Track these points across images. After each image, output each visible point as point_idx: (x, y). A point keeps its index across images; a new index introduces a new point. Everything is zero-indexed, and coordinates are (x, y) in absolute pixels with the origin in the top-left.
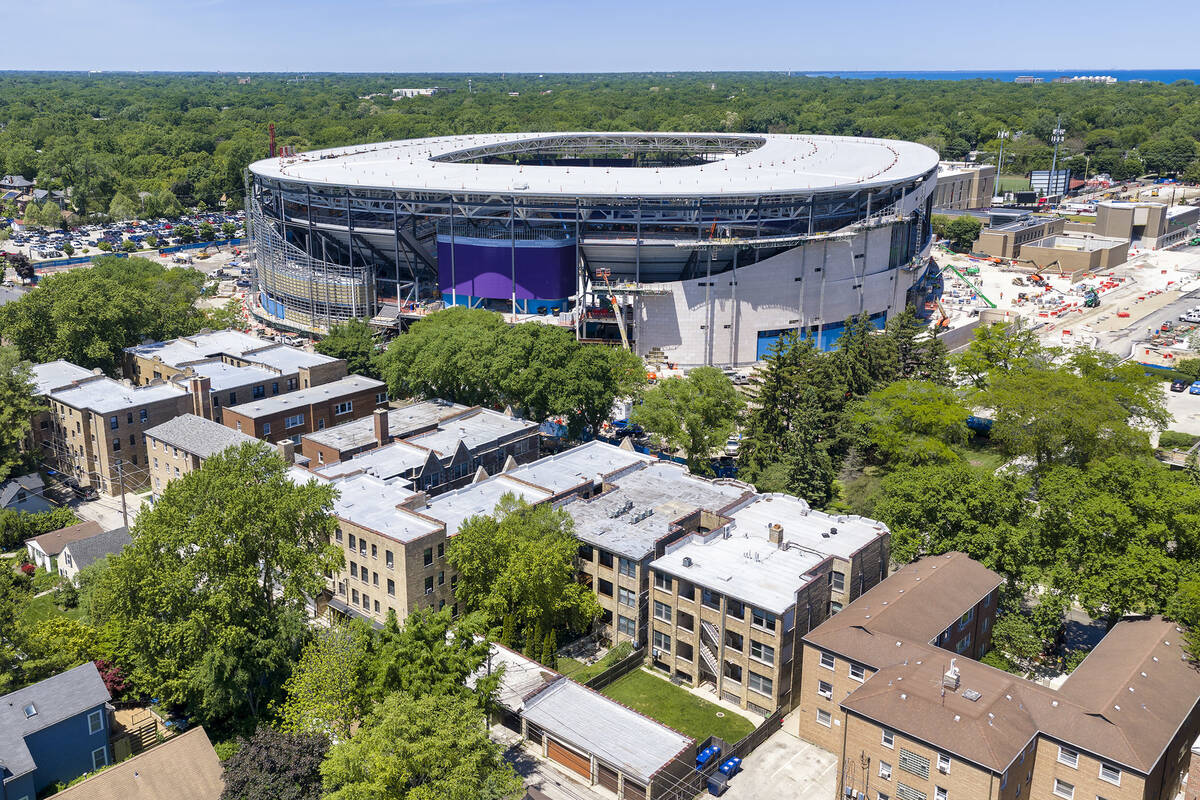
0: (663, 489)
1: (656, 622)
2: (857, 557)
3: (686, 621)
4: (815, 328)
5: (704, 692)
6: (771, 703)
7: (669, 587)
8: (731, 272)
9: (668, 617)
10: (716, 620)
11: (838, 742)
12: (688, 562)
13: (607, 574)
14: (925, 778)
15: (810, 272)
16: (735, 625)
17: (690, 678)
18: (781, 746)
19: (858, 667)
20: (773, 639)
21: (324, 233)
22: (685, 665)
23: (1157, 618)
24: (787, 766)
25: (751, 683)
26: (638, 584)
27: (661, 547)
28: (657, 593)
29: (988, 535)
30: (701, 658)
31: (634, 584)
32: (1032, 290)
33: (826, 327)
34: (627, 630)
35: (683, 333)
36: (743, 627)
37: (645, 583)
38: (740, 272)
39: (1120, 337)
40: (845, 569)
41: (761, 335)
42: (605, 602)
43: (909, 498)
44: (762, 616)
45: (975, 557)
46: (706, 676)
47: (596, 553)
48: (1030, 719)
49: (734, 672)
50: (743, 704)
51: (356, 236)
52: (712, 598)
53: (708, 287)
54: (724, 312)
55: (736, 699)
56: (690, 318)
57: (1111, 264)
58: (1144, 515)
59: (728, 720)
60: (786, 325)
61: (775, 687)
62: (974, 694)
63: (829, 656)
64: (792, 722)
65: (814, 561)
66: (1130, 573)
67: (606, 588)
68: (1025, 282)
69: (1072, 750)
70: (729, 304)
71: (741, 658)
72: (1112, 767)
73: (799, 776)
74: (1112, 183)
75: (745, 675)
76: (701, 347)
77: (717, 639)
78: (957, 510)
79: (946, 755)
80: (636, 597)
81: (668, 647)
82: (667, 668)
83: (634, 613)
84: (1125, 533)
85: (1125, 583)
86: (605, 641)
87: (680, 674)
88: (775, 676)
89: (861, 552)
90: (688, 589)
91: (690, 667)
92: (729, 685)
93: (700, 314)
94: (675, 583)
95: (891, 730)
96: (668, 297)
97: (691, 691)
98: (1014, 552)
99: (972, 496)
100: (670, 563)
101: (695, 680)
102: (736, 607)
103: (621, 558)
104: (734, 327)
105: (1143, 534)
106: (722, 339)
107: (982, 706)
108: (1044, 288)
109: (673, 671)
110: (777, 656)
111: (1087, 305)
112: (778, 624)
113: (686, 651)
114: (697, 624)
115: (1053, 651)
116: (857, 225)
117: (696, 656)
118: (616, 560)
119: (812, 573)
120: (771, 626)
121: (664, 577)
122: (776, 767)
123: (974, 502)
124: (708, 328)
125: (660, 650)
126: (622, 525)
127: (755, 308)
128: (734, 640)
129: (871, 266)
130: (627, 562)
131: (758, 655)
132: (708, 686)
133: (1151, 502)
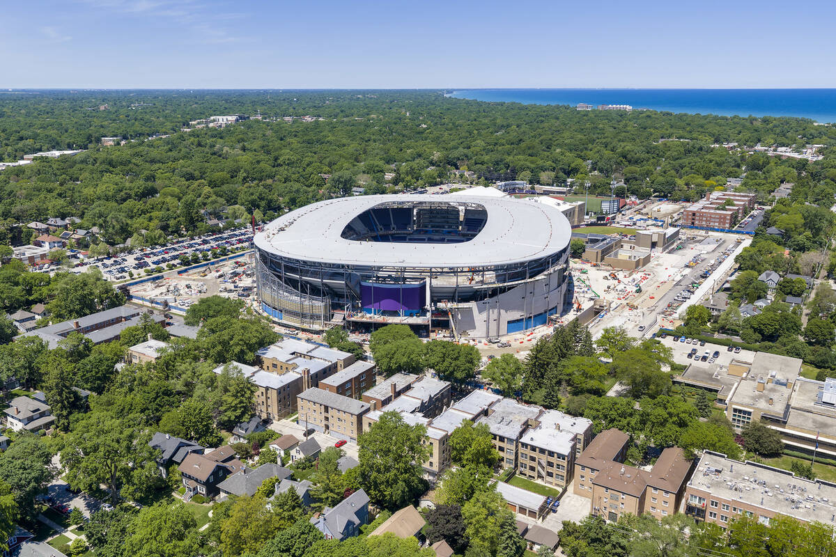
0: (510, 410)
1: (521, 460)
2: (586, 433)
3: (533, 459)
4: (530, 317)
5: (539, 481)
6: (563, 483)
7: (527, 448)
8: (496, 297)
9: (526, 458)
10: (544, 459)
11: (591, 495)
12: (532, 439)
13: (502, 444)
14: (618, 501)
15: (528, 294)
16: (551, 459)
17: (534, 478)
18: (569, 496)
19: (593, 470)
20: (564, 463)
21: (307, 282)
22: (532, 473)
23: (675, 446)
24: (572, 502)
25: (556, 477)
26: (514, 447)
27: (521, 434)
28: (521, 450)
29: (624, 422)
30: (538, 471)
31: (513, 447)
32: (612, 282)
33: (535, 316)
34: (510, 463)
35: (477, 324)
36: (554, 460)
37: (517, 446)
38: (500, 296)
39: (652, 311)
40: (582, 438)
41: (509, 322)
42: (501, 454)
43: (598, 410)
44: (560, 456)
45: (620, 429)
46: (540, 476)
47: (498, 438)
48: (645, 482)
49: (550, 474)
50: (553, 484)
51: (325, 285)
52: (542, 451)
53: (488, 304)
54: (494, 314)
55: (551, 483)
56: (479, 318)
57: (644, 265)
58: (670, 415)
59: (549, 490)
60: (519, 317)
61: (565, 478)
62: (629, 476)
63: (583, 467)
64: (571, 488)
65: (572, 436)
66: (667, 433)
67: (501, 449)
68: (609, 278)
69: (656, 489)
70: (496, 311)
71: (554, 470)
72: (667, 492)
73: (577, 505)
74: (638, 201)
75: (554, 475)
76: (485, 329)
77: (544, 464)
78: (613, 414)
79: (624, 493)
80: (514, 451)
81: (525, 468)
82: (525, 475)
83: (513, 457)
84: (666, 420)
85: (666, 437)
86: (501, 467)
87: (530, 476)
88: (565, 475)
89: (586, 431)
90: (534, 449)
91: (535, 474)
92: (549, 479)
93: (484, 315)
94: (529, 447)
95: (607, 488)
96: (470, 309)
97: (536, 482)
98: (632, 427)
99: (618, 409)
100: (525, 439)
101: (536, 478)
102: (551, 454)
103: (508, 439)
104: (498, 320)
105: (671, 421)
106: (493, 325)
107: (632, 479)
108: (617, 281)
109: (527, 475)
110: (566, 468)
111: (637, 292)
112: (566, 458)
113: (532, 469)
114: (537, 460)
115: (645, 458)
116: (546, 273)
117: (536, 470)
118: (506, 440)
119: (572, 440)
120: (564, 459)
121: (524, 445)
122: (569, 503)
123: (620, 412)
124: (487, 321)
125: (523, 469)
126: (502, 426)
127: (506, 312)
128: (550, 464)
129: (552, 288)
130: (510, 440)
131: (559, 468)
132: (540, 480)
133: (672, 410)
